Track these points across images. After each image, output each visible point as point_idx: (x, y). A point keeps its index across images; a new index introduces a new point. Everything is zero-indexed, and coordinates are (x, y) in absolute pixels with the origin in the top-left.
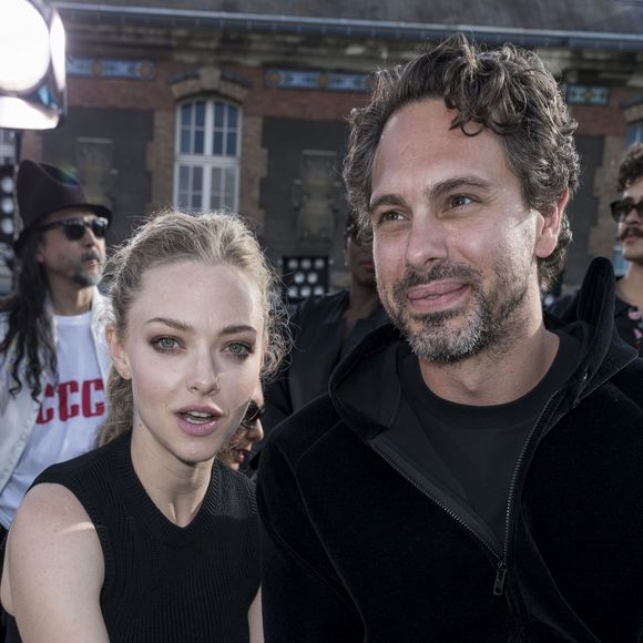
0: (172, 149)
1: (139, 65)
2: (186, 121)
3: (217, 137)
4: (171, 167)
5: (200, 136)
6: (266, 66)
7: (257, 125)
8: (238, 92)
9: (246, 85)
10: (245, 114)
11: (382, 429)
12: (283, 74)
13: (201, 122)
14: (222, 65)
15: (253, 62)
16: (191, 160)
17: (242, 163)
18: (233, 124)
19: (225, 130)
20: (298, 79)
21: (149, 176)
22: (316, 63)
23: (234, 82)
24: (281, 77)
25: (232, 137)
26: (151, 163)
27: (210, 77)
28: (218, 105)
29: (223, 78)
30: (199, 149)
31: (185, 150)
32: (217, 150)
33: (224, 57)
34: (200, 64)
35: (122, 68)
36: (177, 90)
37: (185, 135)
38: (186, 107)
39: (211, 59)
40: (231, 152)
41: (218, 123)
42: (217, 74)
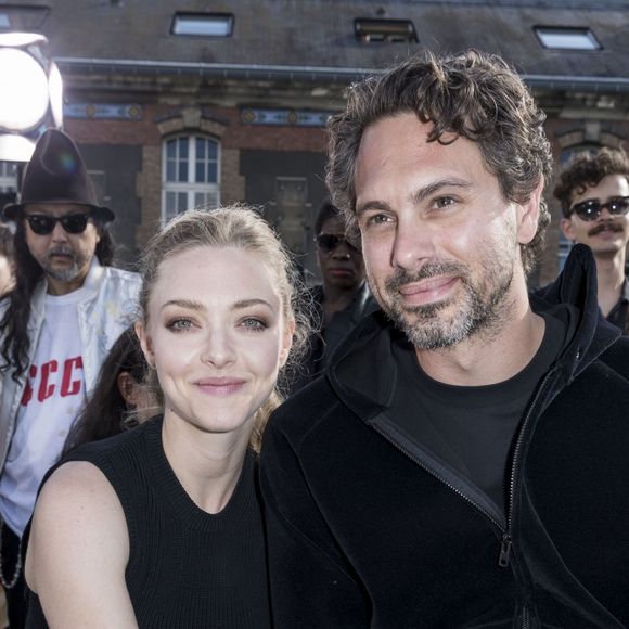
0: (160, 178)
1: (127, 108)
2: (171, 154)
3: (200, 167)
4: (159, 193)
5: (184, 167)
6: (242, 107)
7: (234, 156)
8: (217, 129)
9: (223, 123)
10: (224, 147)
11: (381, 408)
12: (256, 113)
13: (184, 154)
14: (202, 106)
15: (230, 103)
16: (177, 187)
17: (222, 189)
18: (213, 156)
19: (206, 161)
20: (270, 117)
21: (139, 201)
22: (285, 103)
23: (213, 120)
24: (255, 116)
25: (213, 167)
26: (141, 191)
27: (191, 117)
28: (198, 139)
29: (203, 117)
30: (184, 177)
31: (170, 178)
32: (200, 178)
33: (204, 100)
34: (182, 106)
35: (113, 111)
36: (162, 128)
37: (171, 166)
38: (171, 143)
39: (193, 102)
40: (212, 179)
41: (200, 155)
42: (198, 113)
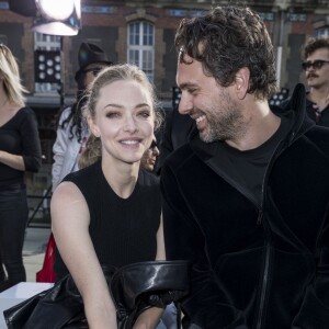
0: (126, 43)
1: (111, 8)
2: (131, 31)
3: (145, 38)
4: (126, 50)
5: (138, 37)
6: (165, 8)
7: (161, 32)
8: (153, 19)
9: (156, 16)
10: (157, 28)
11: (211, 156)
12: (171, 11)
13: (138, 31)
14: (146, 7)
15: (159, 6)
16: (134, 47)
17: (156, 48)
18: (151, 32)
19: (148, 35)
20: (178, 13)
21: (117, 54)
22: (185, 6)
23: (151, 14)
24: (171, 12)
25: (151, 38)
26: (118, 50)
27: (141, 13)
28: (145, 25)
29: (147, 13)
30: (137, 43)
31: (131, 43)
32: (145, 43)
33: (147, 4)
34: (137, 8)
35: (105, 10)
36: (128, 18)
37: (131, 37)
38: (132, 26)
39: (141, 5)
40: (151, 44)
41: (145, 32)
42: (144, 11)
